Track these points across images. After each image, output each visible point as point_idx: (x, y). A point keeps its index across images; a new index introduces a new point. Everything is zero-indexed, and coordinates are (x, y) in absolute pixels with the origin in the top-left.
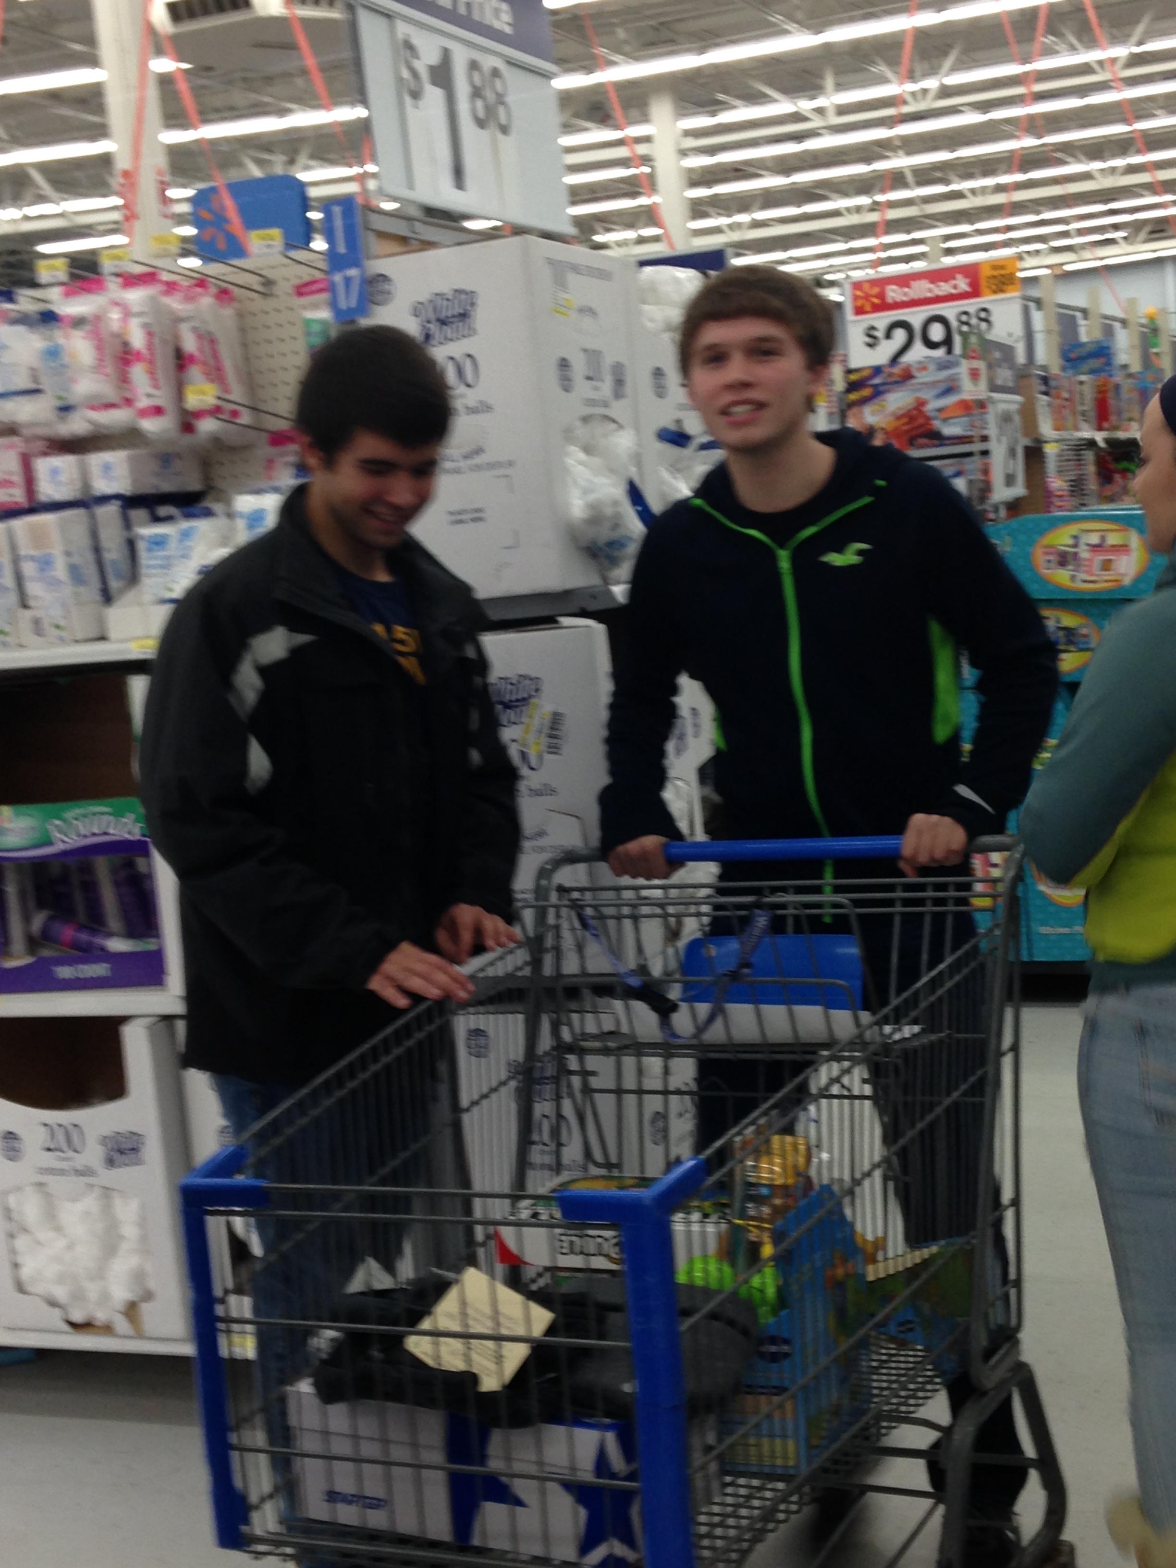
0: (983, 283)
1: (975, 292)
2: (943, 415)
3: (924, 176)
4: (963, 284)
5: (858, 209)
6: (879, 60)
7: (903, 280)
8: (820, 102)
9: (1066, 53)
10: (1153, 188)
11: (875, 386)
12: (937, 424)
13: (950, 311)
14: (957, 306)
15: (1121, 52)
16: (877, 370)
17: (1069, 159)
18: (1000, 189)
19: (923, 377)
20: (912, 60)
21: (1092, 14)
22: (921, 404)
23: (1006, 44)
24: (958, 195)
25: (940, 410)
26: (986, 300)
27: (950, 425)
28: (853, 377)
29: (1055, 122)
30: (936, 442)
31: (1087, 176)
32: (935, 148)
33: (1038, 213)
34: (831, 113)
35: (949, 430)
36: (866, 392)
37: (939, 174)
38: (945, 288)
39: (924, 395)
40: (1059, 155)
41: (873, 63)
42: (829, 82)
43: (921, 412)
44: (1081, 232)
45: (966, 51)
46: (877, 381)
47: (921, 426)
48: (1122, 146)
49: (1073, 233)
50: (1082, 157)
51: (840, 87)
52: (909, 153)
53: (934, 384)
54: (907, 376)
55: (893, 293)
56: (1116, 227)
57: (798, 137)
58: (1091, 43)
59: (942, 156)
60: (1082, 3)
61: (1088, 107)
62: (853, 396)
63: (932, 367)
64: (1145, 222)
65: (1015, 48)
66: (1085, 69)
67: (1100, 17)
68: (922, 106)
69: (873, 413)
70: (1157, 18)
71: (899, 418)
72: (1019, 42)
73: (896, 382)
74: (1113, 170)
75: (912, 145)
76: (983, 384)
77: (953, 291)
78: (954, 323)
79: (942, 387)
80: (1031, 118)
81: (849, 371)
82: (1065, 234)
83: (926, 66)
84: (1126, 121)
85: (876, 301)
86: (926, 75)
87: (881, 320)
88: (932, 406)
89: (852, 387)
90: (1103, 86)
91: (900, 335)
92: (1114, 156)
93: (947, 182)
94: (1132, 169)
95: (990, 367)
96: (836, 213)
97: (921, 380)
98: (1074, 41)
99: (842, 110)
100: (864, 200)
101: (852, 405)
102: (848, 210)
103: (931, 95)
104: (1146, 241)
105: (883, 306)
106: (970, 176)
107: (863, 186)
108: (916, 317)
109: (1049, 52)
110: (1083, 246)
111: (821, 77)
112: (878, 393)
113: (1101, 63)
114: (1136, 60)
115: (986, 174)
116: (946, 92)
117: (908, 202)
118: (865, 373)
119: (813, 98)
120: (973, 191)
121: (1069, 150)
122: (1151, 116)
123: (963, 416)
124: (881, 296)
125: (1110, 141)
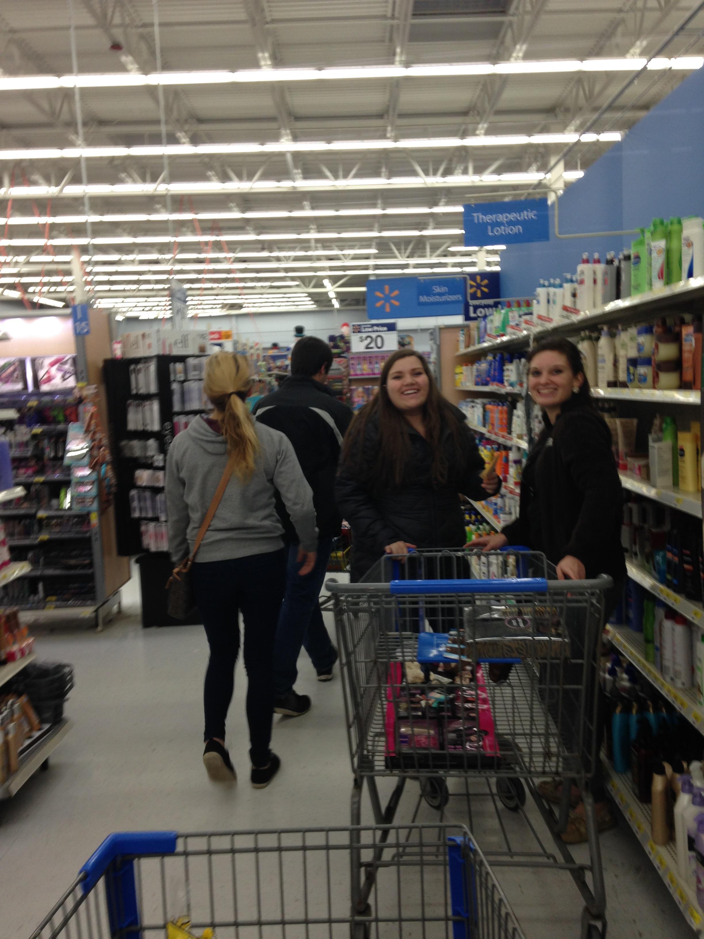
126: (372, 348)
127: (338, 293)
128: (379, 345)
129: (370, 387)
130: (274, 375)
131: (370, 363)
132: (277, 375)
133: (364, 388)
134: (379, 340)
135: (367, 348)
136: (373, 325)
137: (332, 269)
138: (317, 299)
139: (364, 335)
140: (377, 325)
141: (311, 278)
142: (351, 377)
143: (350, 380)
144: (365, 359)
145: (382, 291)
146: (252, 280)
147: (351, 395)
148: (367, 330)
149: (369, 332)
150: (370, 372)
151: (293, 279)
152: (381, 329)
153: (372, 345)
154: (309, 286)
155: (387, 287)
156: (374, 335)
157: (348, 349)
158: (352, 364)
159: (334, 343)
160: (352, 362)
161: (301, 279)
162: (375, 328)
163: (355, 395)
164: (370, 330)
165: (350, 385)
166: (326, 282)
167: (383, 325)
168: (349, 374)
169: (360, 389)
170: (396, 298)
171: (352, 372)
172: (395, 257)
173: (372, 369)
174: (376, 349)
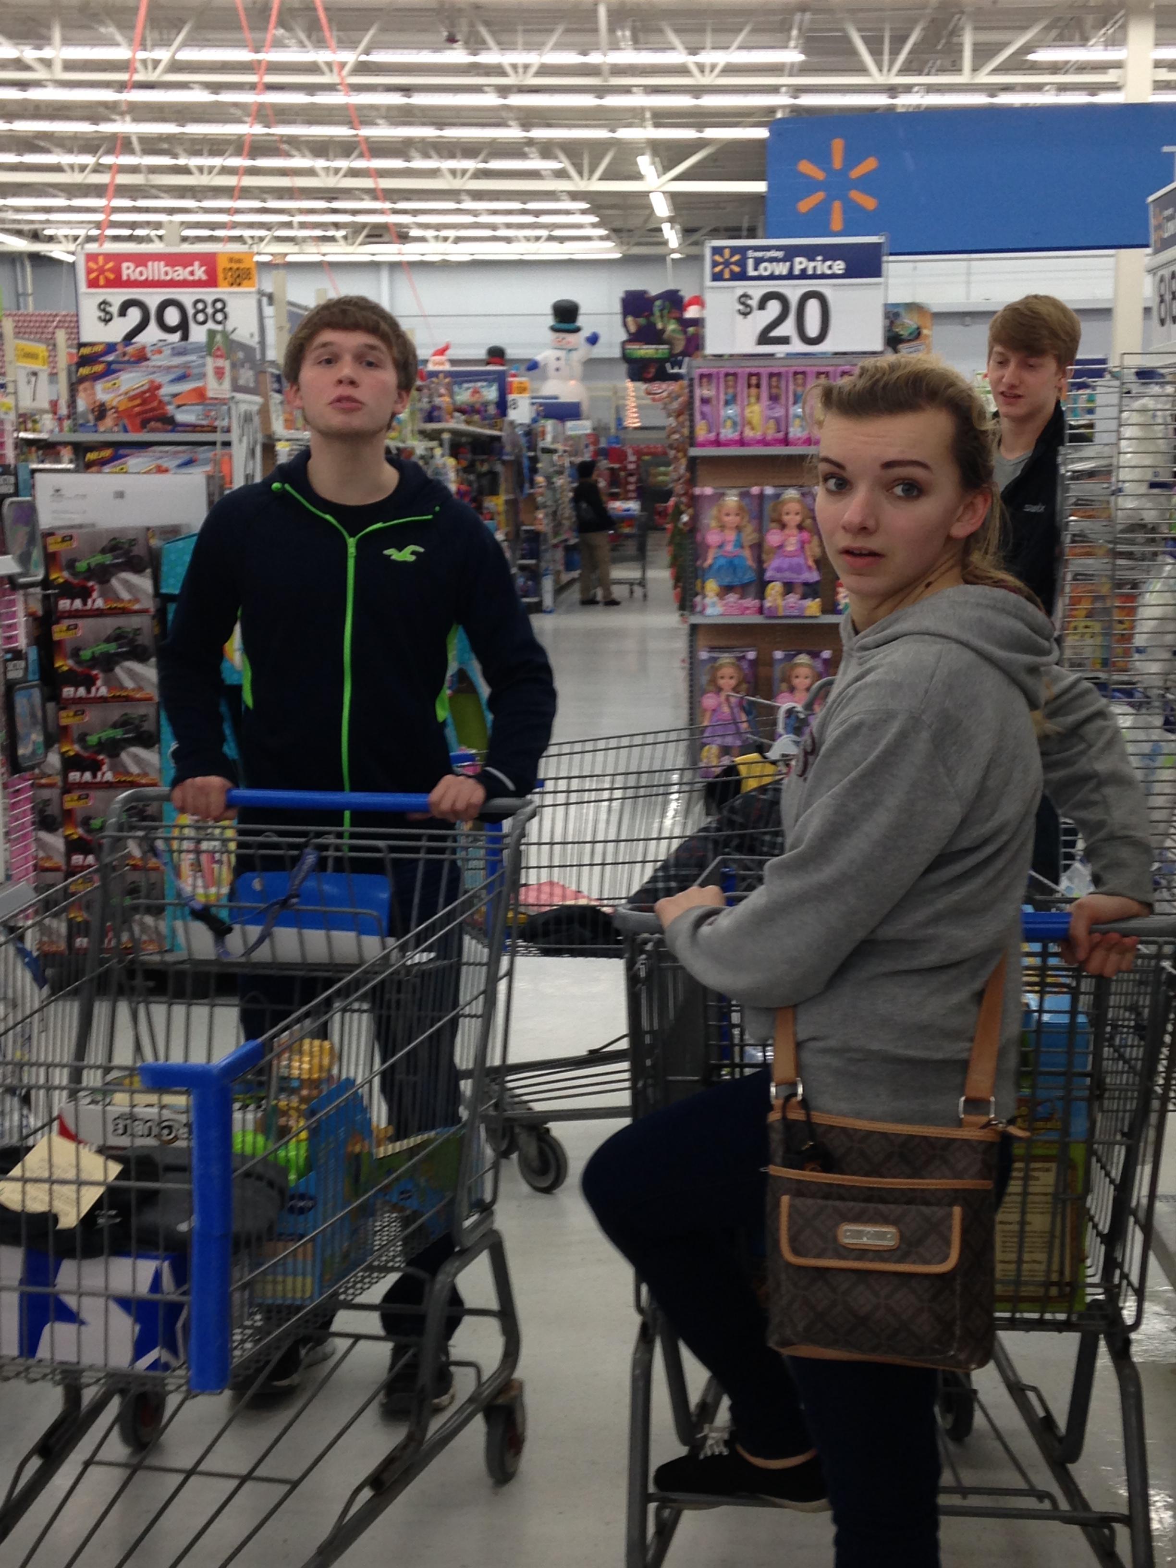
0: (220, 276)
1: (211, 282)
2: (178, 401)
3: (151, 145)
4: (200, 273)
5: (83, 168)
6: (109, 22)
7: (141, 260)
8: (47, 53)
9: (295, 49)
10: (373, 194)
11: (110, 364)
12: (170, 409)
13: (187, 297)
14: (192, 293)
15: (350, 57)
16: (111, 348)
17: (294, 152)
18: (226, 171)
19: (157, 361)
20: (145, 28)
21: (322, 14)
22: (155, 388)
23: (239, 28)
24: (185, 170)
25: (175, 396)
26: (221, 291)
27: (183, 412)
28: (85, 351)
29: (283, 114)
30: (170, 427)
31: (310, 172)
32: (164, 120)
33: (264, 200)
34: (58, 66)
35: (182, 417)
36: (99, 368)
37: (165, 146)
38: (182, 273)
39: (159, 378)
40: (285, 147)
41: (102, 23)
42: (57, 34)
43: (154, 397)
44: (303, 225)
45: (198, 28)
46: (110, 358)
47: (152, 410)
48: (347, 148)
49: (295, 225)
50: (307, 153)
51: (67, 41)
52: (135, 120)
53: (169, 368)
54: (141, 357)
55: (128, 270)
56: (337, 226)
57: (23, 85)
58: (321, 44)
59: (170, 128)
60: (313, 2)
61: (313, 105)
62: (84, 371)
63: (167, 352)
64: (364, 225)
65: (248, 35)
66: (313, 68)
67: (330, 20)
68: (153, 76)
69: (104, 390)
70: (383, 30)
71: (132, 398)
72: (252, 29)
73: (128, 362)
74: (337, 171)
75: (140, 112)
76: (227, 383)
77: (191, 278)
78: (191, 311)
79: (179, 372)
80: (261, 106)
81: (81, 345)
82: (289, 225)
83: (156, 35)
84: (351, 124)
85: (112, 276)
86: (157, 44)
87: (117, 297)
88: (166, 391)
89: (84, 361)
90: (331, 88)
91: (134, 315)
92: (336, 156)
93: (175, 156)
94: (354, 173)
95: (234, 366)
96: (57, 168)
97: (154, 363)
98: (302, 36)
99: (70, 66)
100: (88, 160)
101: (82, 380)
102: (72, 167)
103: (161, 67)
104: (363, 244)
105: (118, 282)
106: (198, 153)
107: (89, 145)
108: (153, 298)
109: (278, 44)
110: (304, 240)
111: (49, 27)
112: (109, 371)
113: (329, 65)
114: (362, 68)
115: (213, 153)
116: (176, 66)
117: (134, 170)
118: (98, 349)
119: (39, 48)
120: (201, 169)
121: (295, 144)
122: (372, 123)
123: (197, 404)
124: (118, 271)
125: (335, 142)
126: (785, 340)
127: (675, 198)
128: (813, 328)
129: (769, 491)
130: (446, 436)
131: (774, 398)
132: (455, 433)
133: (744, 495)
134: (813, 308)
135: (764, 338)
136: (791, 253)
137: (661, 118)
138: (618, 224)
139: (757, 290)
140: (810, 252)
141: (598, 148)
142: (694, 452)
143: (693, 463)
144: (754, 381)
145: (822, 158)
146: (429, 148)
147: (695, 518)
148: (766, 269)
149: (772, 277)
150: (771, 434)
151: (547, 150)
152: (822, 267)
153: (788, 328)
154: (592, 172)
155: (838, 146)
156: (793, 291)
157: (695, 344)
158: (705, 401)
159: (642, 321)
160: (701, 392)
161: (572, 149)
162: (800, 263)
163: (709, 519)
164: (782, 269)
165: (692, 482)
166: (645, 163)
167: (830, 253)
168: (692, 440)
169: (732, 499)
170: (865, 184)
171: (702, 432)
172: (862, 70)
173: (782, 424)
174: (797, 346)
